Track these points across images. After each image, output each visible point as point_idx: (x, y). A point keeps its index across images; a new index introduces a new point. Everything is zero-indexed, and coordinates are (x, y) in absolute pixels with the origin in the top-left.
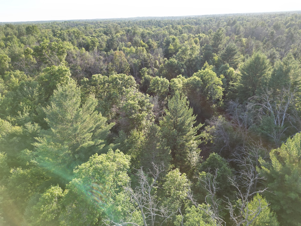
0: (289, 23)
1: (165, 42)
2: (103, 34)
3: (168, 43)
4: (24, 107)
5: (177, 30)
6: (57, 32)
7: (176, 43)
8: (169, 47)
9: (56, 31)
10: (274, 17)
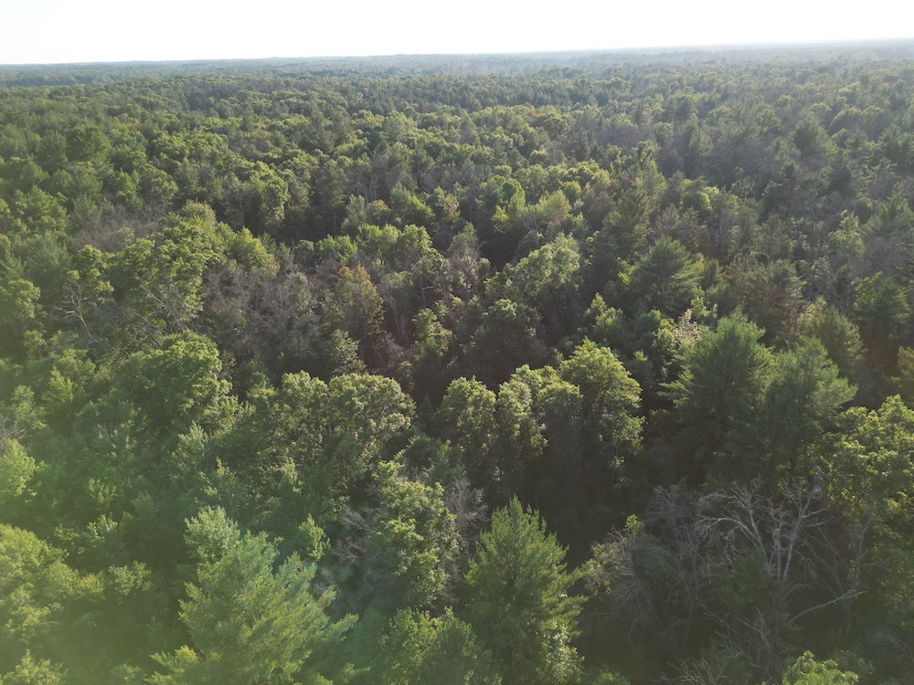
0: (842, 113)
1: (482, 199)
2: (300, 151)
3: (492, 202)
4: (100, 494)
5: (517, 132)
6: (159, 135)
7: (515, 204)
8: (496, 216)
9: (155, 132)
10: (802, 80)
